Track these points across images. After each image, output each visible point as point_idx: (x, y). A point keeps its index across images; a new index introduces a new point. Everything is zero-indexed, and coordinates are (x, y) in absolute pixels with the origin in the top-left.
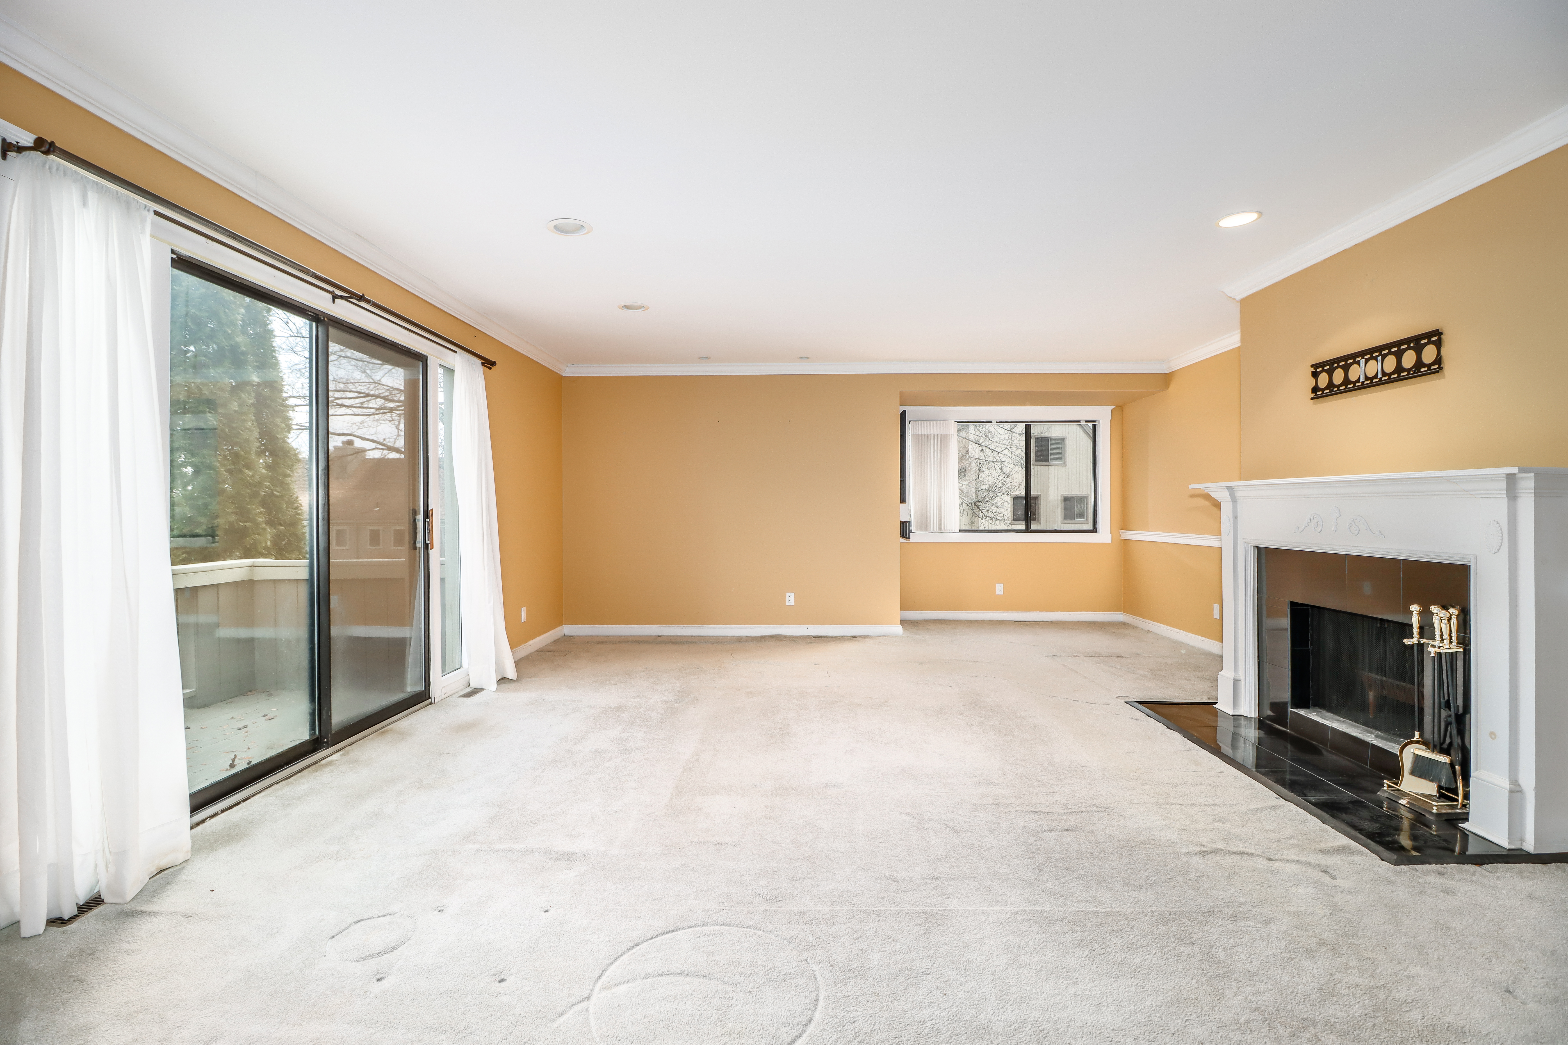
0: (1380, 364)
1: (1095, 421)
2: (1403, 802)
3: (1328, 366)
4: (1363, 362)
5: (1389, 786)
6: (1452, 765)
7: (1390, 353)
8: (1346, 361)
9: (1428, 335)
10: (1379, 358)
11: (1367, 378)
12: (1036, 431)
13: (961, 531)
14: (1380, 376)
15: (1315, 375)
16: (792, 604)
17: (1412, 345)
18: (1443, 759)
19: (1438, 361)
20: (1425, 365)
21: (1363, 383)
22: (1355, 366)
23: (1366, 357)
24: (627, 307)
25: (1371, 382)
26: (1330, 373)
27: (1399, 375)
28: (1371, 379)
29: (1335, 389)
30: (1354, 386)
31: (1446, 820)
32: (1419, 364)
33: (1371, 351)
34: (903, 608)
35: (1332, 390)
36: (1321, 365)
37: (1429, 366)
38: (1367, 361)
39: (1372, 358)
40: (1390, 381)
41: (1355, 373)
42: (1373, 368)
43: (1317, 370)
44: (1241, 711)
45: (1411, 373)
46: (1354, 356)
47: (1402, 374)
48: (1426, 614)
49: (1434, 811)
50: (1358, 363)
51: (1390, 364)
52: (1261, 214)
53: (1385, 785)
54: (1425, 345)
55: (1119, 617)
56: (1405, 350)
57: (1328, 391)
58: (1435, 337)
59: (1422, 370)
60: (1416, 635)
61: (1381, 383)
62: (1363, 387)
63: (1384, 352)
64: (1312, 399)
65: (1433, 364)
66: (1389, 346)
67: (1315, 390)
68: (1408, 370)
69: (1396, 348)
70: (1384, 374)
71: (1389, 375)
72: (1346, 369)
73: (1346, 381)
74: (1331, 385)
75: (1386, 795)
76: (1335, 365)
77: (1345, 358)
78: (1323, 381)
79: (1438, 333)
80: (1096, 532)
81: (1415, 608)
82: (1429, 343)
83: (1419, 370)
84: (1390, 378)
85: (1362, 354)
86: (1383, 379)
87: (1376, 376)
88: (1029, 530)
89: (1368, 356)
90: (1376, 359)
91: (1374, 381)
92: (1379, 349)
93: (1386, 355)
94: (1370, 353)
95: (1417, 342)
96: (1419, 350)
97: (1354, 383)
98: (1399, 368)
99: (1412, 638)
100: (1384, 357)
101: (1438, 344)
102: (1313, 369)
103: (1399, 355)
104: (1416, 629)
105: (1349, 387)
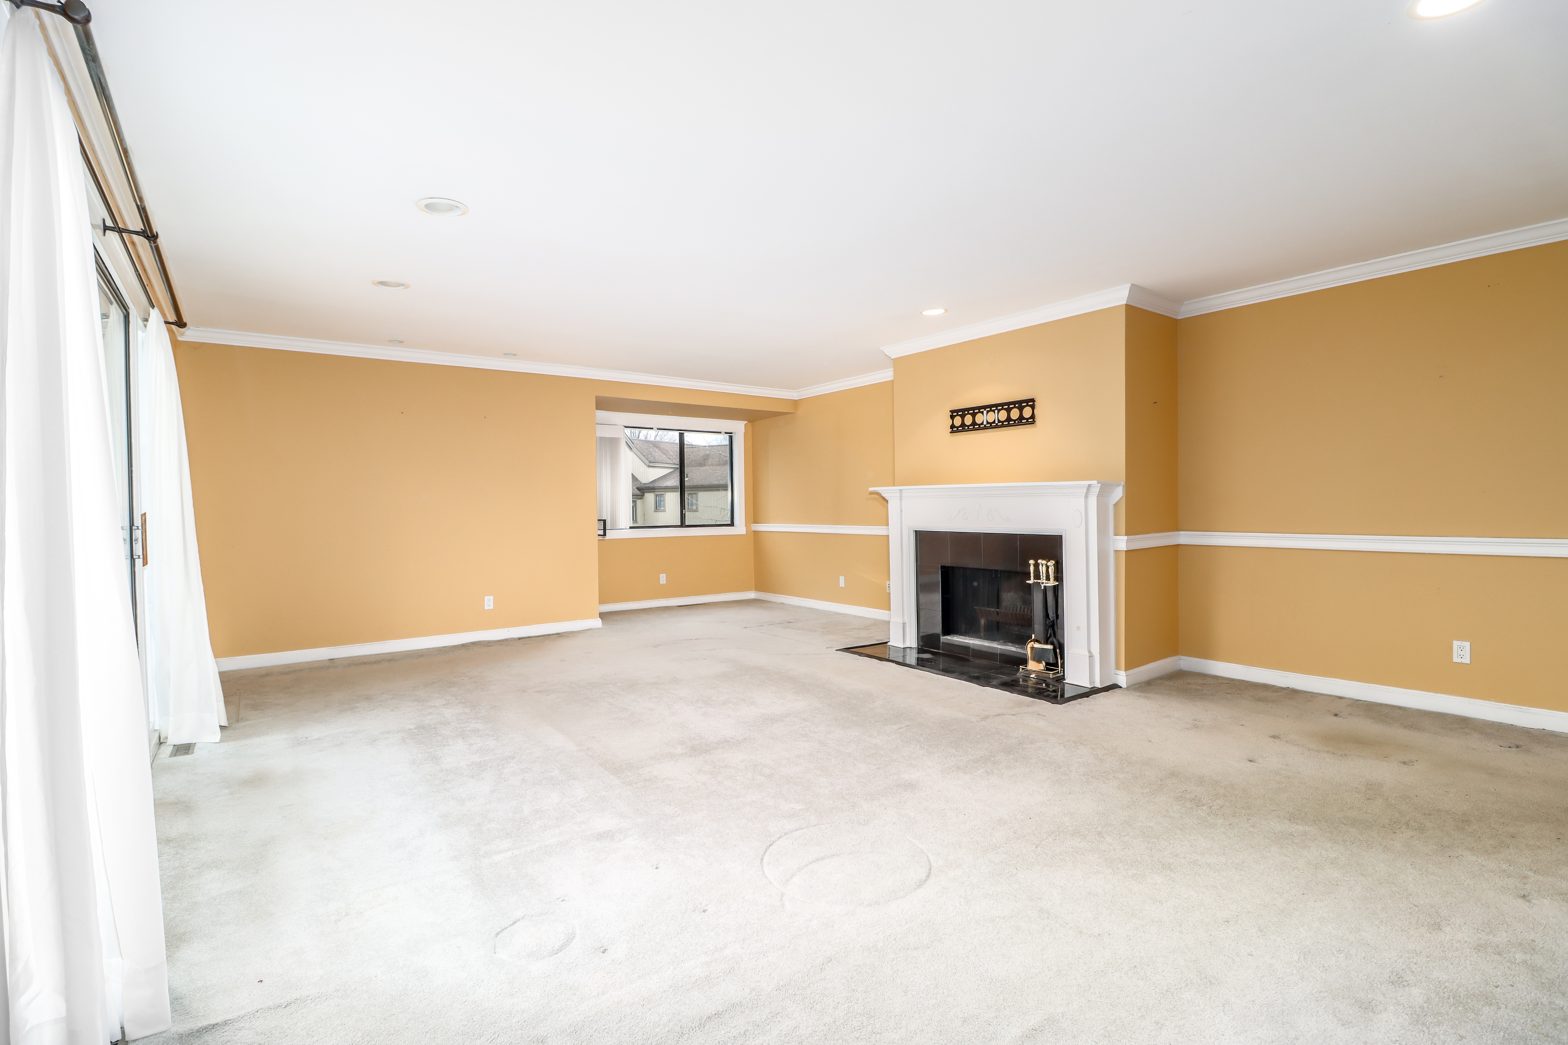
0: (996, 414)
1: (731, 433)
2: (1033, 676)
3: (962, 412)
4: (985, 412)
5: (1023, 669)
6: (1054, 650)
7: (1003, 409)
8: (974, 411)
9: (1027, 401)
10: (996, 411)
11: (988, 423)
12: (689, 438)
13: (631, 528)
14: (996, 422)
15: (952, 417)
16: (492, 607)
17: (1017, 405)
18: (1050, 647)
19: (1033, 416)
20: (1025, 419)
21: (985, 425)
22: (980, 414)
23: (987, 409)
24: (383, 283)
25: (991, 425)
26: (963, 417)
27: (1009, 423)
28: (991, 424)
29: (966, 428)
30: (979, 427)
31: (1056, 681)
32: (1021, 417)
33: (990, 406)
34: (602, 601)
35: (964, 428)
36: (957, 411)
37: (1027, 419)
38: (988, 412)
39: (991, 410)
40: (1003, 426)
41: (979, 418)
42: (991, 417)
43: (954, 414)
44: (908, 645)
45: (1017, 422)
46: (979, 408)
47: (1010, 423)
48: (1036, 566)
49: (1051, 677)
50: (982, 413)
51: (1003, 415)
52: (946, 310)
53: (1021, 669)
54: (1025, 406)
55: (751, 595)
56: (1013, 408)
57: (961, 428)
58: (1031, 403)
59: (1023, 421)
60: (1032, 578)
61: (997, 427)
62: (985, 428)
63: (999, 408)
64: (950, 433)
65: (1030, 418)
66: (1002, 405)
67: (952, 426)
68: (1015, 421)
69: (1007, 406)
70: (999, 421)
71: (1003, 422)
72: (974, 415)
73: (974, 423)
74: (963, 425)
75: (1022, 674)
76: (966, 412)
77: (973, 409)
78: (958, 421)
79: (1033, 400)
80: (733, 526)
81: (1032, 562)
82: (1028, 405)
83: (1021, 421)
84: (1003, 424)
85: (985, 407)
86: (998, 424)
87: (994, 422)
88: (684, 525)
89: (989, 409)
90: (994, 411)
91: (993, 425)
92: (996, 406)
93: (1000, 410)
94: (990, 408)
95: (1020, 404)
96: (1021, 409)
97: (979, 425)
98: (1009, 419)
99: (1030, 580)
100: (999, 411)
101: (1033, 407)
102: (950, 414)
103: (1009, 411)
104: (1032, 575)
105: (975, 427)
